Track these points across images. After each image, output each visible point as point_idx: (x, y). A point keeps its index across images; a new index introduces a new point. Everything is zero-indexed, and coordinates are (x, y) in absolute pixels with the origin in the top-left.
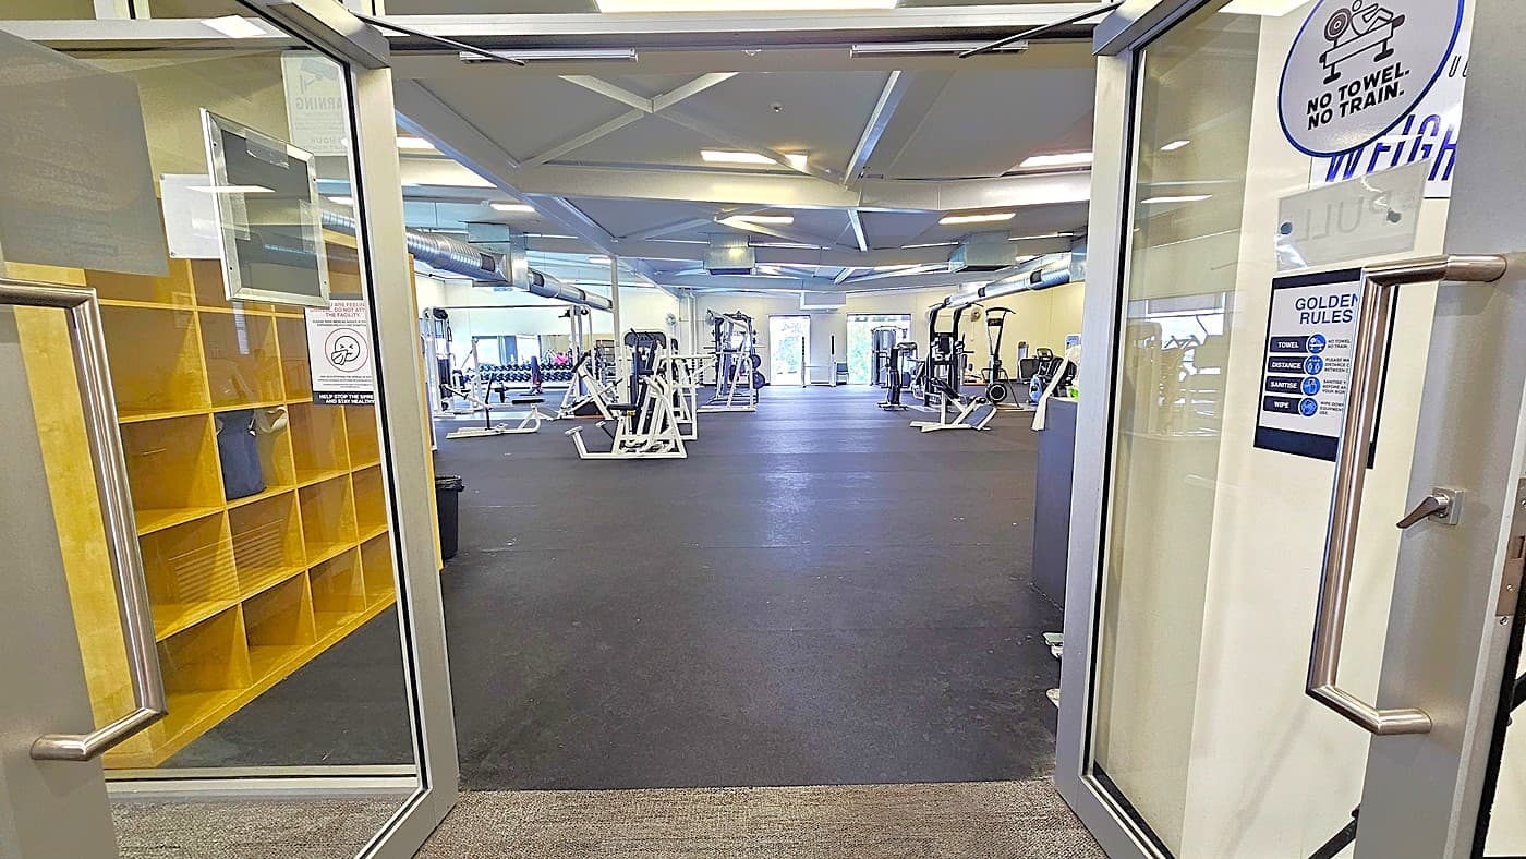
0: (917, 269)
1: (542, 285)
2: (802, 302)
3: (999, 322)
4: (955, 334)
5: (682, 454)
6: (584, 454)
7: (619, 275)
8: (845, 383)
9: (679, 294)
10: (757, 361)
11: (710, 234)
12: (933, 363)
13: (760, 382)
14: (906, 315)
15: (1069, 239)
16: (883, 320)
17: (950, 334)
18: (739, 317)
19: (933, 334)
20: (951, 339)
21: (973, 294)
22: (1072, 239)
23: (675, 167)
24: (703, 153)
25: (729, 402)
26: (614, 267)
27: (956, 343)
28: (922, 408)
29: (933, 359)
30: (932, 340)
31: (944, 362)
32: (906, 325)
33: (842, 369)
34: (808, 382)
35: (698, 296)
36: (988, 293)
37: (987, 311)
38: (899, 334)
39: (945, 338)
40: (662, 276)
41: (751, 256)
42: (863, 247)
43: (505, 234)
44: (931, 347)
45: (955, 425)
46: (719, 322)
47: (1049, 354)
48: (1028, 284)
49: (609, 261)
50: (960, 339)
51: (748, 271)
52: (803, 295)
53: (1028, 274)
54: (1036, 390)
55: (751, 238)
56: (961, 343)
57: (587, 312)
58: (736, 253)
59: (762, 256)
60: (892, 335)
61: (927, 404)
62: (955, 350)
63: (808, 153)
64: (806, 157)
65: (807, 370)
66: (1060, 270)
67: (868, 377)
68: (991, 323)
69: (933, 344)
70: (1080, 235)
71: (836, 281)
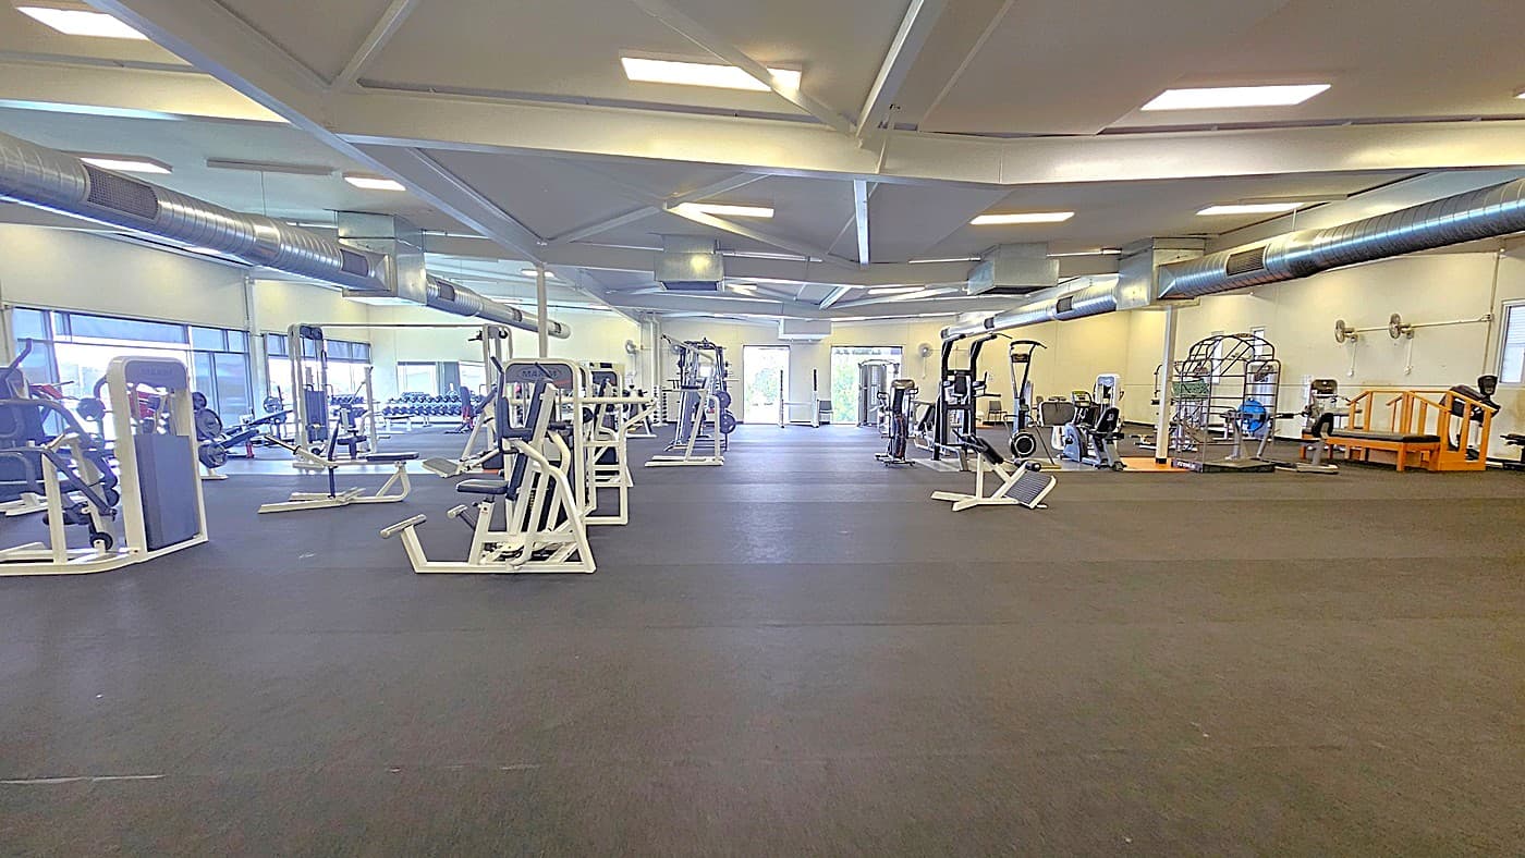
0: (920, 293)
1: (453, 300)
2: (781, 330)
3: (1026, 358)
4: (972, 372)
5: (588, 565)
6: (422, 564)
7: (548, 292)
8: (828, 423)
9: (640, 319)
10: (726, 400)
11: (663, 236)
12: (947, 407)
13: (729, 423)
14: (897, 348)
15: (1116, 258)
16: (867, 353)
17: (967, 373)
18: (706, 345)
19: (946, 372)
20: (968, 378)
21: (978, 325)
22: (1119, 257)
23: (589, 101)
24: (625, 61)
25: (689, 452)
26: (542, 279)
27: (974, 384)
28: (929, 462)
29: (945, 402)
30: (945, 379)
31: (958, 406)
32: (897, 359)
33: (825, 407)
34: (786, 421)
35: (662, 321)
36: (997, 324)
37: (1013, 344)
38: (890, 369)
39: (960, 376)
40: (617, 294)
41: (717, 266)
42: (864, 258)
43: (389, 228)
44: (943, 387)
45: (996, 499)
46: (683, 351)
47: (1087, 399)
48: (1052, 313)
49: (535, 274)
50: (979, 378)
51: (713, 286)
52: (782, 322)
53: (1055, 301)
54: (1071, 442)
55: (717, 241)
56: (982, 383)
57: (506, 334)
58: (700, 264)
59: (733, 269)
60: (882, 371)
61: (937, 458)
62: (973, 392)
63: (804, 67)
64: (797, 75)
65: (786, 407)
66: (1099, 296)
67: (855, 414)
68: (1015, 359)
69: (945, 383)
70: (1129, 253)
71: (822, 306)
